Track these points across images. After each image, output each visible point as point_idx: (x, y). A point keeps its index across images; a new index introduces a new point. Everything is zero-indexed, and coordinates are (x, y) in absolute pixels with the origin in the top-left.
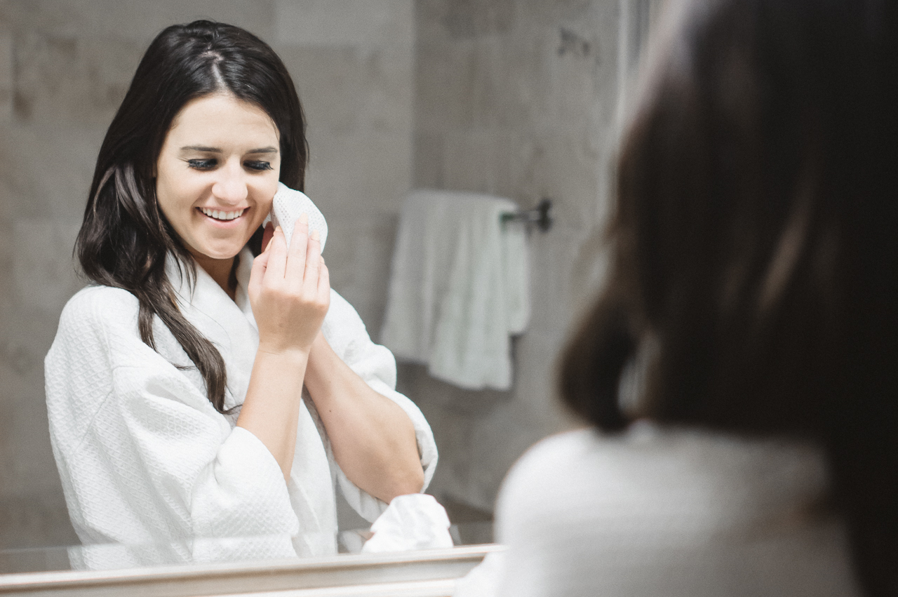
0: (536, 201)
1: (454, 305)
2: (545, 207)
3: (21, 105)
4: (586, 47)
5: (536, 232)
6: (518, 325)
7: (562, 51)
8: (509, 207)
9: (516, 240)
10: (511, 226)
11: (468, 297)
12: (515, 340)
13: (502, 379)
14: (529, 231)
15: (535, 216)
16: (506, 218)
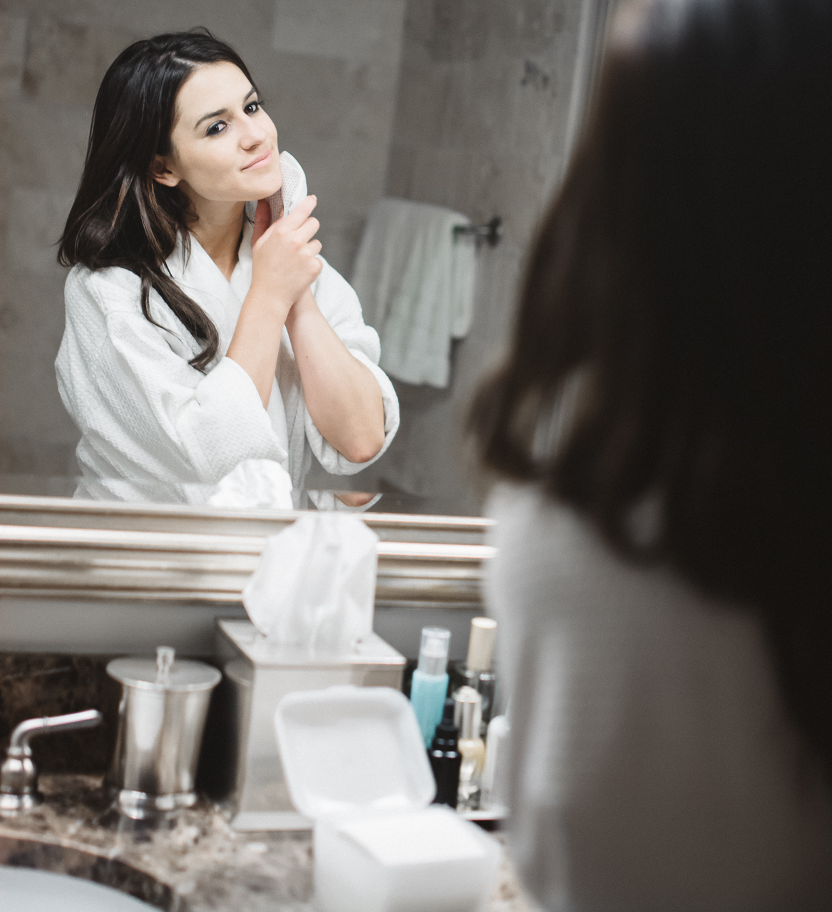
0: (488, 218)
1: (403, 306)
2: (495, 224)
3: (30, 82)
4: (546, 80)
5: (485, 247)
6: (460, 329)
7: (524, 82)
8: (462, 220)
9: (466, 251)
10: (462, 238)
11: (416, 299)
12: (456, 344)
13: (439, 378)
14: (478, 244)
15: (485, 231)
16: (458, 231)
